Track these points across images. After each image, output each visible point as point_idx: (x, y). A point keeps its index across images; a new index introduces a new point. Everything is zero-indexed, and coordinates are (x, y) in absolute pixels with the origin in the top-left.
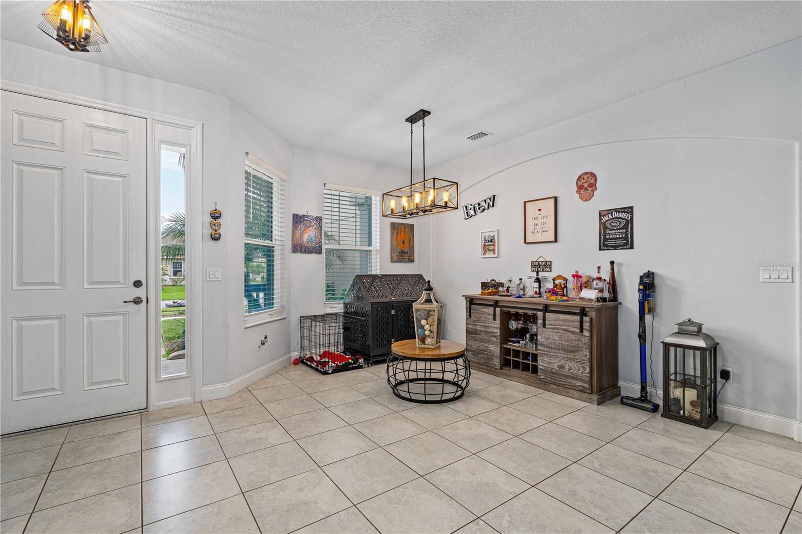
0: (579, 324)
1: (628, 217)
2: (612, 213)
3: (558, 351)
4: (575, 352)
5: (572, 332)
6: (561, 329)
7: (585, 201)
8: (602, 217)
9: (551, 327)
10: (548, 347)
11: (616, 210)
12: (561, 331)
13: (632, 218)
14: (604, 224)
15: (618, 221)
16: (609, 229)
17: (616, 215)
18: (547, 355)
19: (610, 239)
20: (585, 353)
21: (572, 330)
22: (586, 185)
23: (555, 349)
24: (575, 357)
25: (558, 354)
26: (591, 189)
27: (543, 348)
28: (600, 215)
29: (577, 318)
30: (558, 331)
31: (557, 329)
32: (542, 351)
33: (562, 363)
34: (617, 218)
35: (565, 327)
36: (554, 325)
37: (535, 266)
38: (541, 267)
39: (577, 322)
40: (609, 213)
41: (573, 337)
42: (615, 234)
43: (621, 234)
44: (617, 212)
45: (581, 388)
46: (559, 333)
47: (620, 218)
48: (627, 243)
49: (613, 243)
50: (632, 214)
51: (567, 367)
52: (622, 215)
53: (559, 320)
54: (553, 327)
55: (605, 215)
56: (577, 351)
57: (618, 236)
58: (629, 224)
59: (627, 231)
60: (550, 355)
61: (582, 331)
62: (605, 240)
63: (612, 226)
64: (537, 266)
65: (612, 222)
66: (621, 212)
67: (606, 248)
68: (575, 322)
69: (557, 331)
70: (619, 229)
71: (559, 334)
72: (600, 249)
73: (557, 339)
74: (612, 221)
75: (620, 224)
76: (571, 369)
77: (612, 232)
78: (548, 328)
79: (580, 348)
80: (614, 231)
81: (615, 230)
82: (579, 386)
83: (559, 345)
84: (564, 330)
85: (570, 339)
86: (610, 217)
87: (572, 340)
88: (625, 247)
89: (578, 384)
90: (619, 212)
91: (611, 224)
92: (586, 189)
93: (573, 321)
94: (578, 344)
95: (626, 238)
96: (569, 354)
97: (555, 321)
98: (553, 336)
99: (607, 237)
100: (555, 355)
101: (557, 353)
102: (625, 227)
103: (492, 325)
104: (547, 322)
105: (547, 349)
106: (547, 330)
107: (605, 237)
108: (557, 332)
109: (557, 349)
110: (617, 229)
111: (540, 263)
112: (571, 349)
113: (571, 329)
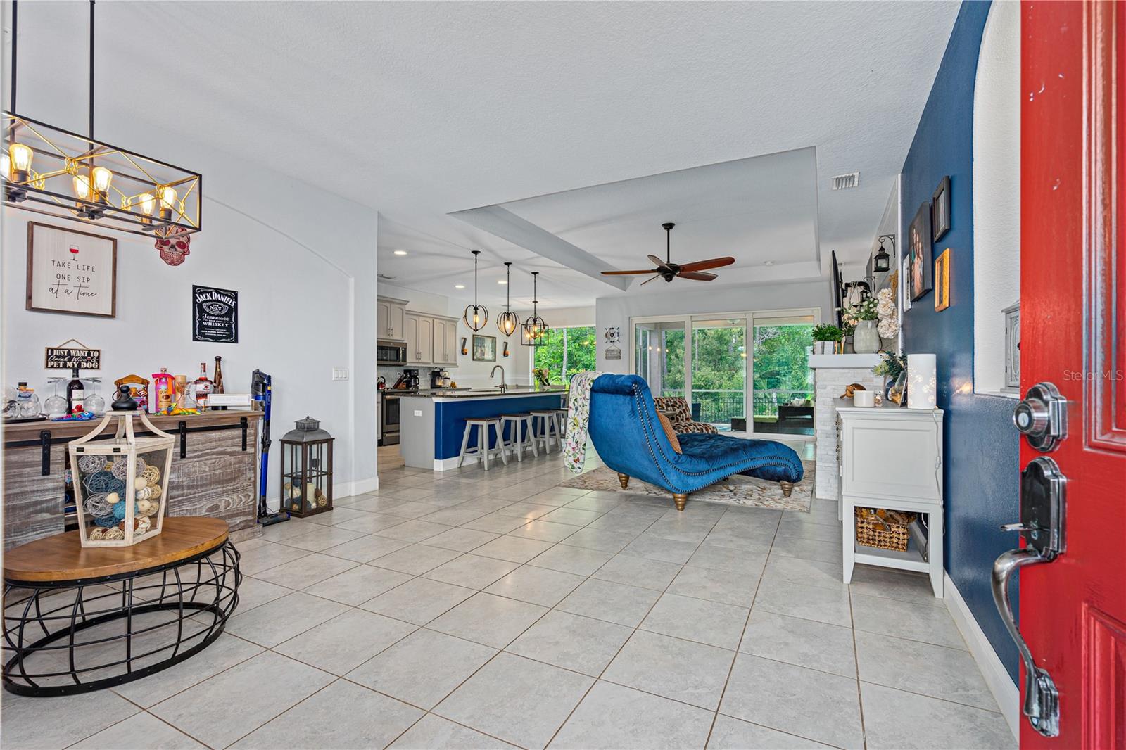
0: (241, 439)
1: (231, 303)
2: (211, 292)
3: (208, 488)
4: (234, 479)
5: (231, 454)
6: (214, 454)
7: (170, 264)
8: (197, 295)
9: (196, 454)
10: (189, 487)
11: (217, 291)
12: (214, 456)
13: (236, 305)
14: (200, 305)
15: (220, 306)
16: (206, 312)
17: (216, 296)
18: (188, 500)
19: (208, 326)
20: (249, 476)
21: (231, 450)
22: (173, 241)
23: (202, 486)
24: (235, 487)
25: (208, 492)
26: (182, 250)
27: (180, 492)
28: (194, 293)
29: (239, 432)
30: (209, 457)
31: (208, 454)
32: (179, 496)
33: (215, 501)
34: (217, 301)
35: (220, 449)
36: (201, 450)
37: (57, 357)
38: (75, 359)
39: (239, 437)
40: (208, 292)
41: (232, 459)
42: (215, 320)
43: (223, 323)
44: (218, 293)
45: (242, 525)
46: (211, 459)
47: (221, 302)
48: (231, 335)
49: (212, 332)
50: (236, 300)
51: (222, 505)
52: (223, 299)
53: (211, 441)
54: (200, 453)
55: (202, 293)
56: (238, 477)
57: (219, 325)
58: (232, 312)
59: (231, 320)
60: (195, 497)
61: (244, 449)
62: (202, 327)
63: (212, 310)
64: (64, 357)
65: (211, 305)
66: (224, 295)
67: (203, 338)
68: (235, 438)
69: (206, 457)
70: (221, 316)
71: (210, 462)
72: (195, 339)
73: (207, 469)
74: (211, 303)
75: (222, 309)
76: (229, 505)
77: (211, 317)
78: (190, 458)
79: (243, 471)
80: (214, 318)
81: (216, 316)
82: (240, 522)
83: (211, 478)
84: (218, 453)
85: (228, 463)
86: (209, 298)
87: (231, 464)
88: (229, 340)
89: (238, 522)
90: (221, 294)
91: (209, 308)
92: (173, 247)
93: (233, 438)
94: (239, 467)
95: (229, 329)
96: (226, 485)
97: (203, 443)
98: (200, 467)
99: (205, 323)
100: (202, 495)
101: (206, 491)
102: (228, 315)
103: (35, 488)
104: (188, 449)
105: (189, 491)
106: (189, 460)
107: (201, 323)
108: (207, 459)
109: (206, 485)
110: (218, 316)
111: (73, 353)
112: (229, 477)
113: (229, 450)
